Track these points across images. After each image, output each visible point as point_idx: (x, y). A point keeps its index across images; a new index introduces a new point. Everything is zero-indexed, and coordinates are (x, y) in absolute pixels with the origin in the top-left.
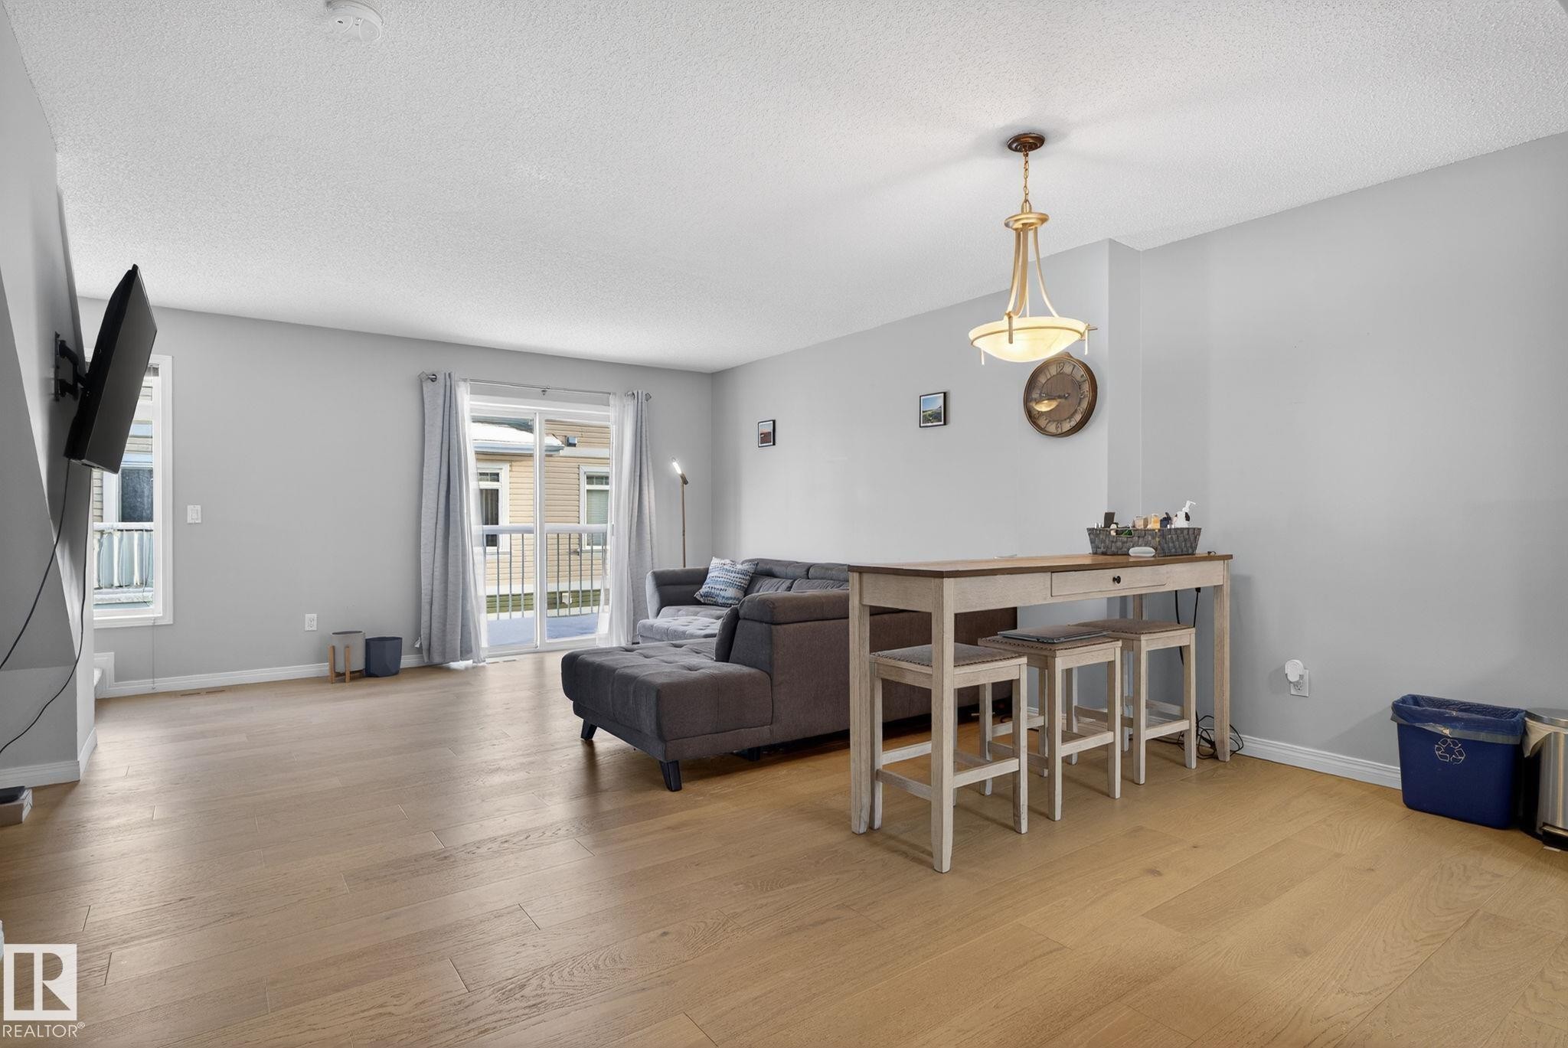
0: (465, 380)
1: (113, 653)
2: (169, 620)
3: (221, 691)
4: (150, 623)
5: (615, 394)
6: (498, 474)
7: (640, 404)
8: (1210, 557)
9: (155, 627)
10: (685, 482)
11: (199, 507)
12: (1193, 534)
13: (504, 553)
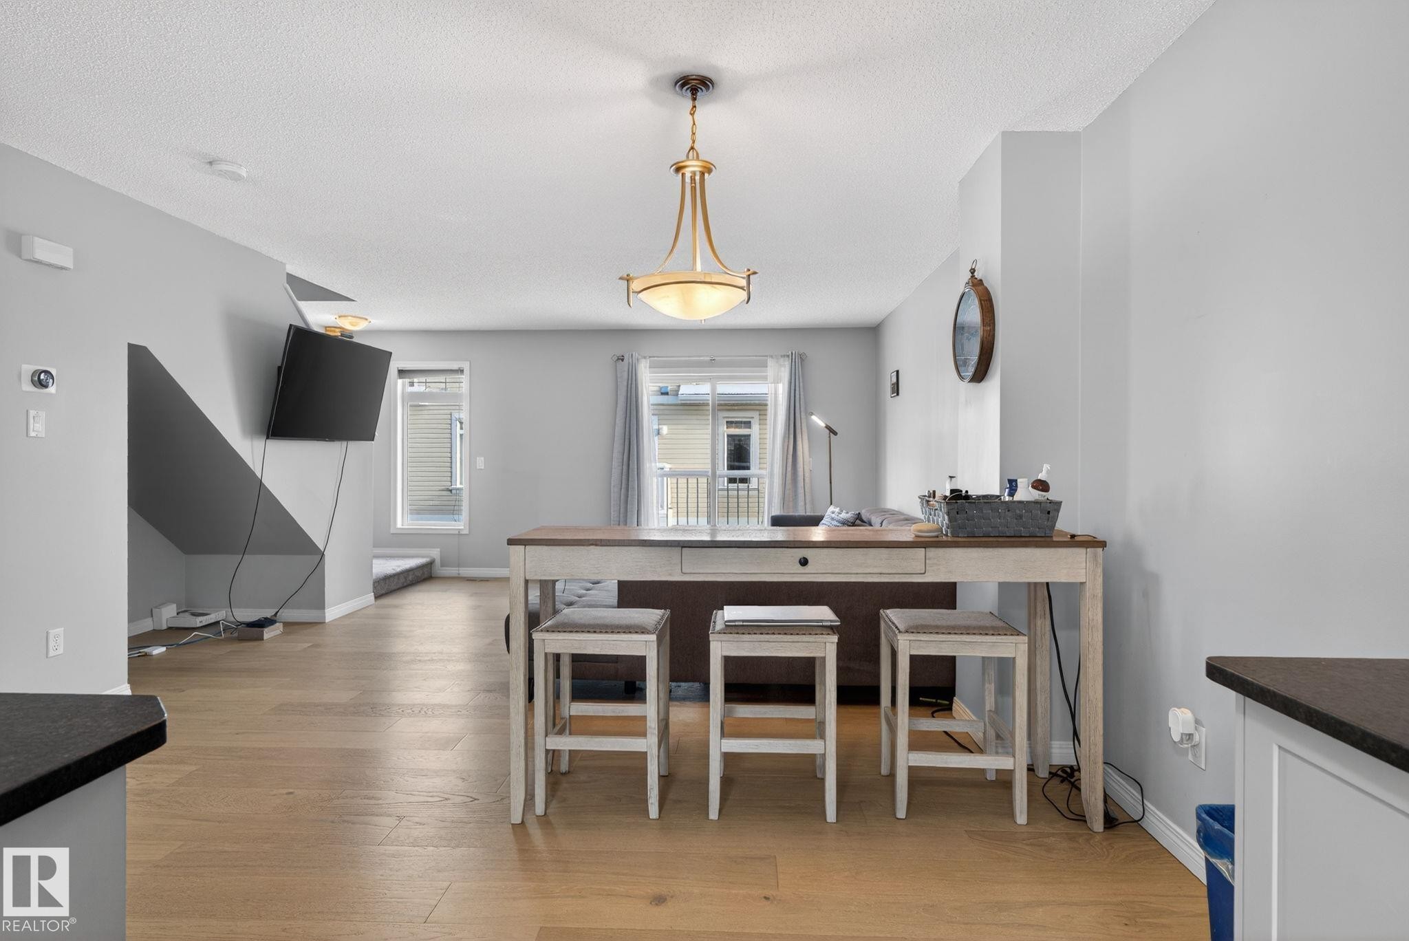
0: (645, 358)
1: (439, 550)
2: (466, 532)
3: (487, 581)
4: (457, 532)
5: (772, 357)
6: (750, 422)
7: (793, 363)
8: (1074, 541)
9: (459, 534)
10: (832, 431)
11: (483, 458)
12: (1051, 510)
13: (754, 489)
